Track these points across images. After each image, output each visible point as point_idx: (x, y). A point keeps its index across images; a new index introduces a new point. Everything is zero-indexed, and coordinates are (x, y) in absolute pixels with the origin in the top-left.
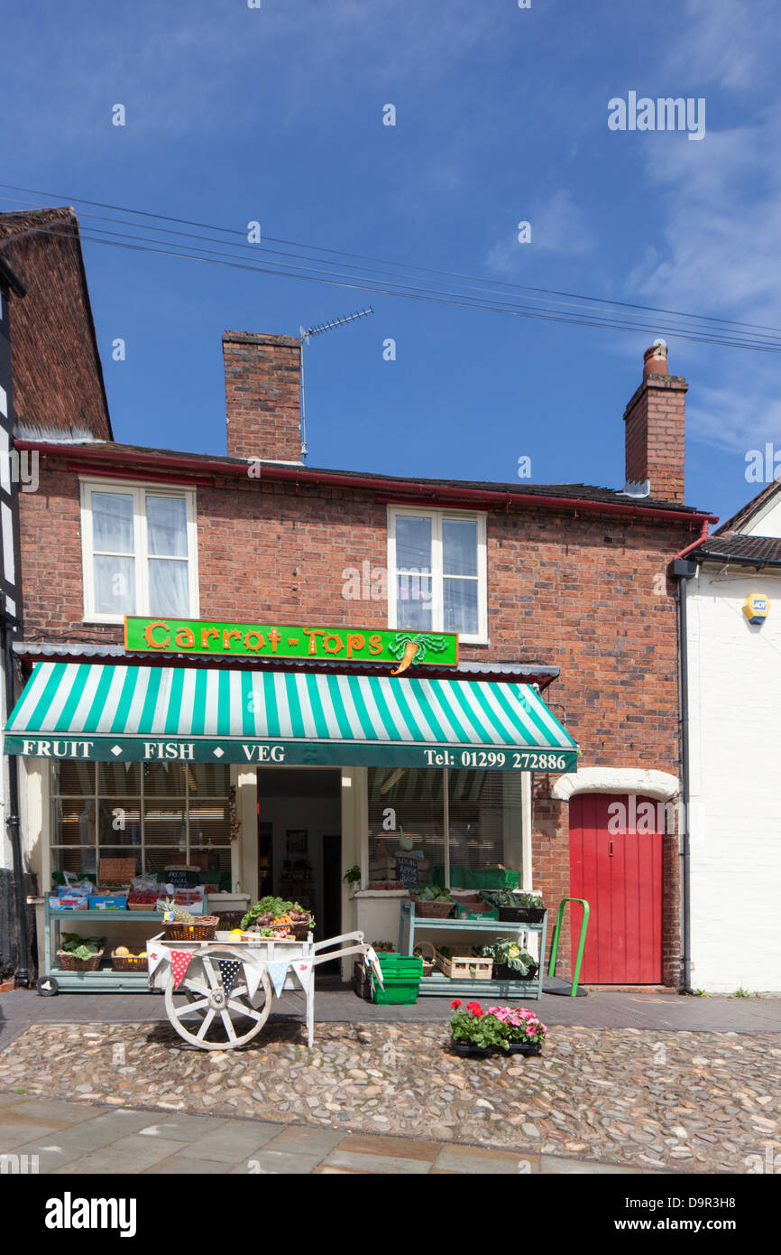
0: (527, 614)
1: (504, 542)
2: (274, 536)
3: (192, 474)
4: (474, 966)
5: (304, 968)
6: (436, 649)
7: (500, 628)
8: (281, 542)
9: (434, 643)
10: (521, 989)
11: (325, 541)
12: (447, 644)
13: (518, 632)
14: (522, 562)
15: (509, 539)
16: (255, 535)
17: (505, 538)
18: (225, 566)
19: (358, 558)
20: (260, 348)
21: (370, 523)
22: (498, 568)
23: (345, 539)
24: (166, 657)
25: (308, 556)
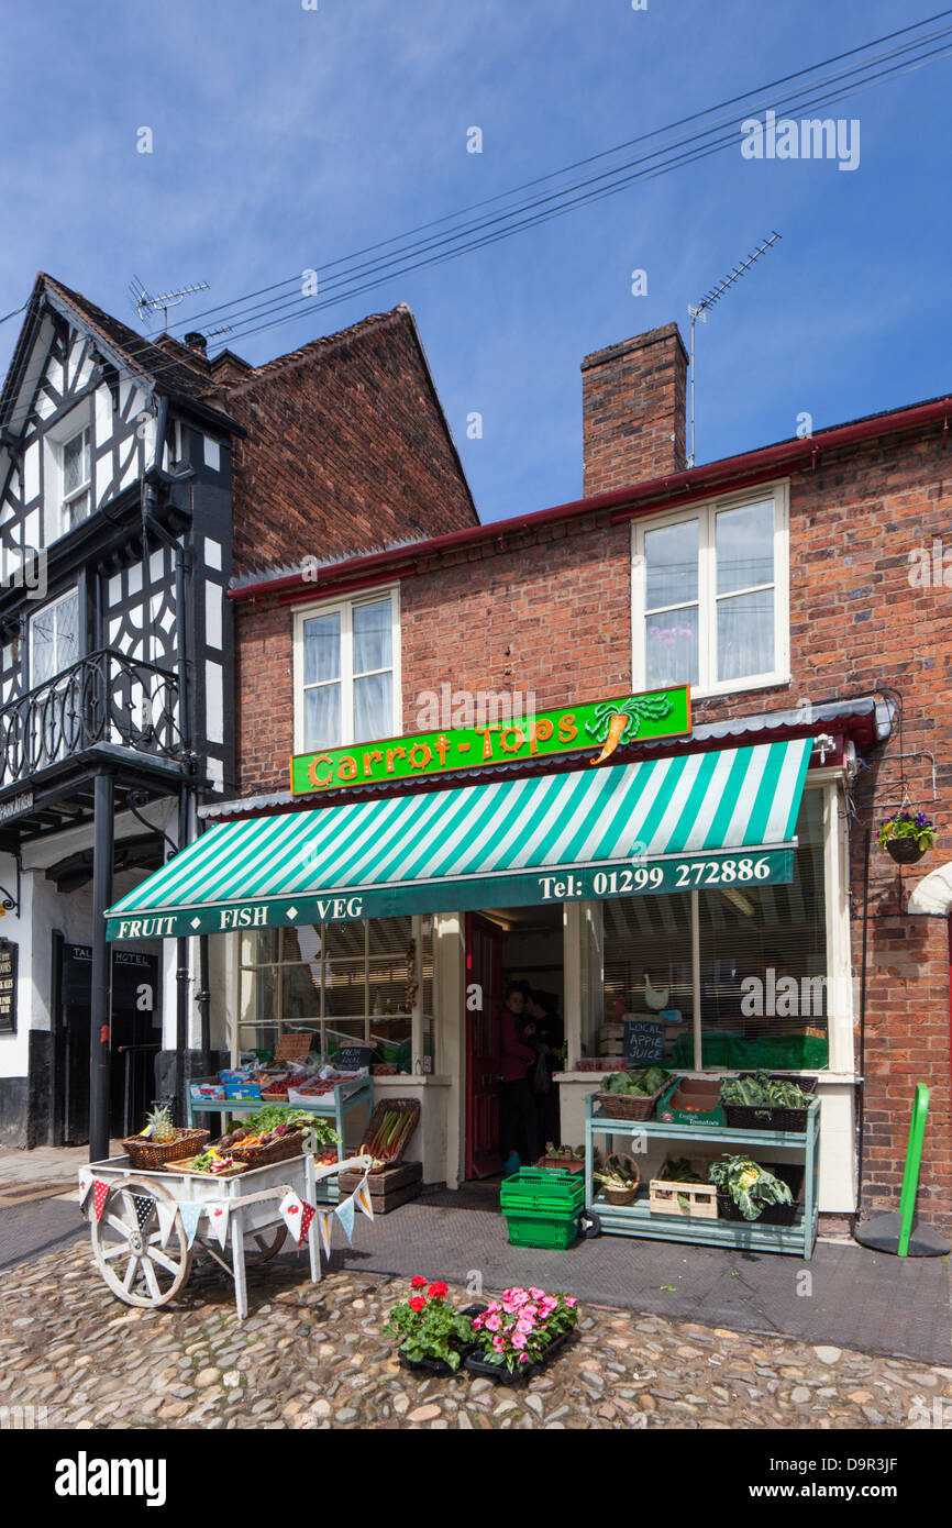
0: (859, 618)
1: (820, 515)
2: (483, 612)
3: (392, 568)
4: (686, 1196)
5: (218, 1213)
6: (654, 716)
7: (810, 653)
8: (491, 617)
9: (651, 708)
10: (773, 1238)
11: (546, 599)
12: (670, 704)
13: (843, 651)
14: (850, 536)
15: (826, 507)
16: (462, 618)
17: (819, 508)
18: (429, 666)
19: (588, 610)
20: (625, 358)
21: (605, 555)
22: (807, 559)
23: (571, 588)
24: (330, 795)
25: (525, 625)
